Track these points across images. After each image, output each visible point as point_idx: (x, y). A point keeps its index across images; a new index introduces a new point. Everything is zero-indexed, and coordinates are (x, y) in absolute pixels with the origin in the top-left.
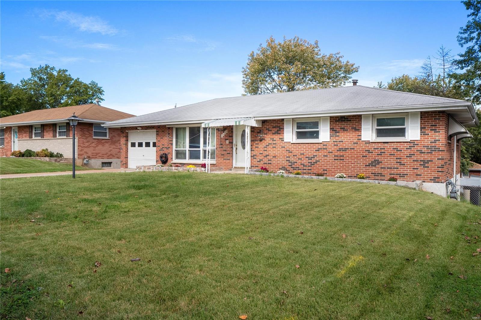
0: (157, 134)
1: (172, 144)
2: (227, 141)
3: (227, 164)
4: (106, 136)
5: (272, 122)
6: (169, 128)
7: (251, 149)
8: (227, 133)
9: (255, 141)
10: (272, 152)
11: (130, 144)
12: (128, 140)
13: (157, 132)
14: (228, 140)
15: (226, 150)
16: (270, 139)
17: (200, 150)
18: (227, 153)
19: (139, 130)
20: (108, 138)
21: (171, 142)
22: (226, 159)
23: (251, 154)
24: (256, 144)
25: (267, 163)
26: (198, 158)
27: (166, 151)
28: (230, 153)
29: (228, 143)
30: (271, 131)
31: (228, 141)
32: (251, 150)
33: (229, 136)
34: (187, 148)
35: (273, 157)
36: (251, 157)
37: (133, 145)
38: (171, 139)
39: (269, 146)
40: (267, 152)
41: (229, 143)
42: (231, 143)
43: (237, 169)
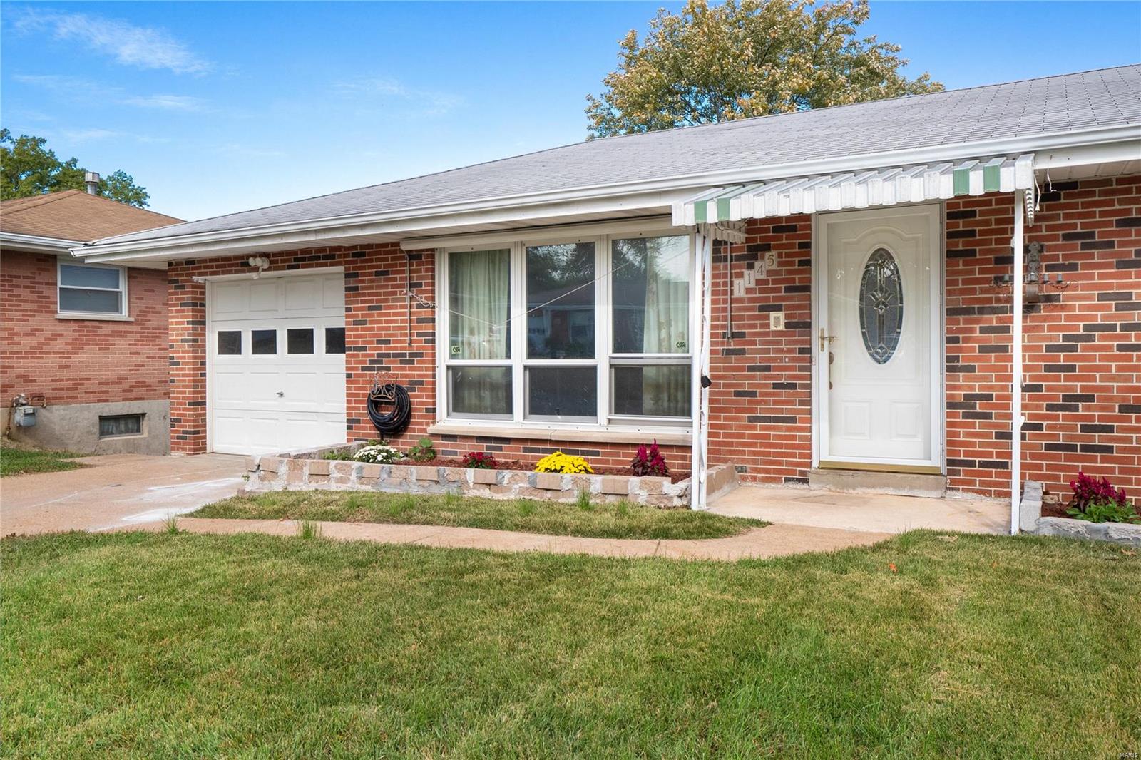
0: (347, 289)
1: (431, 338)
2: (773, 315)
3: (780, 446)
4: (117, 309)
5: (1114, 192)
6: (415, 256)
7: (949, 359)
8: (769, 273)
9: (981, 311)
10: (1113, 379)
11: (212, 341)
12: (204, 323)
13: (347, 276)
14: (779, 308)
15: (768, 369)
16: (1101, 297)
17: (594, 369)
18: (776, 386)
19: (256, 269)
20: (124, 315)
21: (426, 328)
22: (768, 419)
23: (949, 388)
24: (983, 330)
25: (1073, 448)
26: (587, 408)
27: (399, 374)
28: (793, 386)
29: (782, 327)
30: (1111, 245)
31: (781, 314)
32: (949, 369)
33: (788, 290)
34: (519, 359)
35: (1122, 409)
36: (950, 406)
37: (230, 343)
38: (425, 313)
39: (1090, 338)
40: (1078, 379)
41: (788, 325)
42: (800, 325)
43: (847, 477)
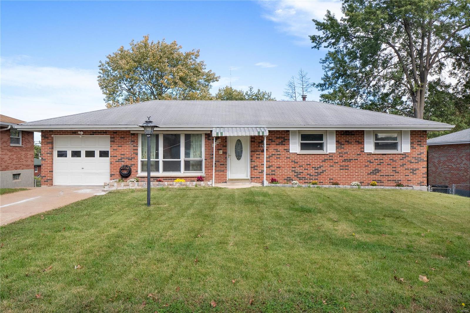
0: (111, 141)
1: (137, 154)
2: (220, 151)
3: (221, 176)
5: (275, 133)
6: (133, 134)
7: (251, 160)
8: (219, 143)
9: (256, 151)
10: (275, 163)
12: (53, 148)
13: (111, 138)
14: (221, 150)
15: (219, 161)
16: (274, 150)
17: (180, 161)
18: (220, 165)
19: (80, 134)
20: (21, 145)
21: (135, 151)
22: (219, 171)
23: (251, 164)
24: (256, 155)
25: (270, 174)
26: (179, 170)
27: (128, 163)
28: (224, 165)
29: (222, 153)
30: (275, 141)
31: (222, 151)
32: (251, 161)
33: (223, 146)
34: (161, 159)
35: (277, 168)
36: (251, 168)
37: (62, 154)
38: (135, 148)
39: (272, 156)
40: (270, 163)
41: (223, 153)
42: (225, 153)
43: (234, 181)
